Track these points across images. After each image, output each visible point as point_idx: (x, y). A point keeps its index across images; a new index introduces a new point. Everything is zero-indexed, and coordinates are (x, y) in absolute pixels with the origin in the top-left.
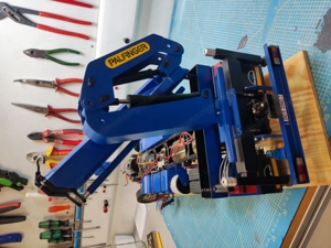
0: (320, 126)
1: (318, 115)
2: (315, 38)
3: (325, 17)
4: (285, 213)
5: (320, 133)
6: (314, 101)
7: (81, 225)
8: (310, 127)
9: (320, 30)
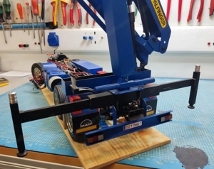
0: (124, 155)
1: (131, 153)
2: (180, 145)
3: (196, 148)
4: (52, 148)
5: (119, 155)
6: (140, 149)
7: (8, 29)
8: (121, 150)
9: (186, 147)
